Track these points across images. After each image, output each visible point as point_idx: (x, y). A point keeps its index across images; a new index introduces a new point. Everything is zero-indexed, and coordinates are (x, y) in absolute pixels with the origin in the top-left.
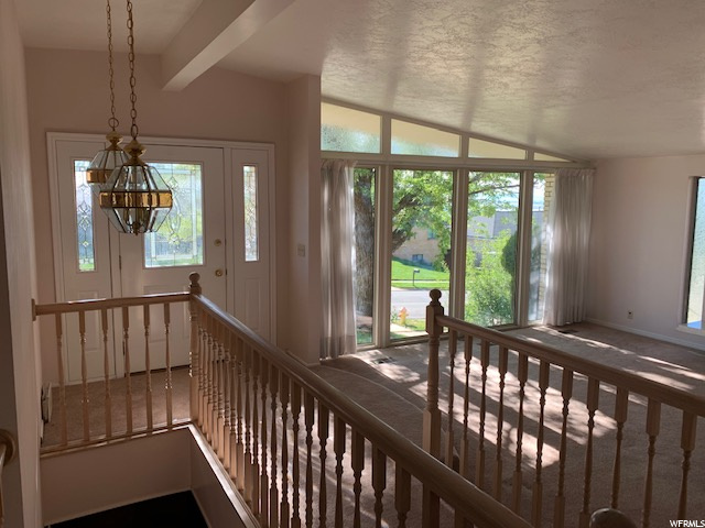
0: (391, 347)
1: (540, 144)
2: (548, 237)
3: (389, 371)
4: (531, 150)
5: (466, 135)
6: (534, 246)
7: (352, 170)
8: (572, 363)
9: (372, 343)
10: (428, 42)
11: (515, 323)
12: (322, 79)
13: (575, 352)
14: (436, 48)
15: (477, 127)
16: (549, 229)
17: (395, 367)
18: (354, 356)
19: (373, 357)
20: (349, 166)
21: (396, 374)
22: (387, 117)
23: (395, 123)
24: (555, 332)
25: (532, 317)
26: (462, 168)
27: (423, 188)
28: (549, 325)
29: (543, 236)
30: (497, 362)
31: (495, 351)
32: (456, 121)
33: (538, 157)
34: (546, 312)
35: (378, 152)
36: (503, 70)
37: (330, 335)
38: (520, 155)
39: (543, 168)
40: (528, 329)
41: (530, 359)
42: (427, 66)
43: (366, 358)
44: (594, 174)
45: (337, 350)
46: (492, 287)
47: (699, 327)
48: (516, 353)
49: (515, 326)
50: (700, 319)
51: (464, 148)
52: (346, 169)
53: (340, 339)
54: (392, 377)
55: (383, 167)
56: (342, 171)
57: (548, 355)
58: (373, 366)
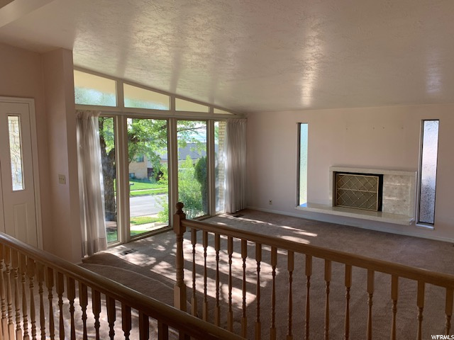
0: (132, 241)
1: (216, 103)
2: (224, 159)
3: (134, 259)
4: (212, 107)
5: (173, 96)
6: (216, 165)
7: (97, 119)
8: (246, 235)
9: (118, 241)
10: (160, 34)
11: (208, 214)
12: (74, 52)
13: (245, 229)
14: (164, 38)
15: (179, 91)
16: (224, 155)
17: (137, 255)
18: (106, 252)
19: (119, 250)
20: (95, 116)
21: (139, 260)
22: (121, 82)
23: (126, 87)
24: (231, 217)
25: (217, 209)
26: (172, 118)
27: (140, 130)
28: (228, 213)
29: (221, 159)
30: (202, 241)
31: (200, 234)
32: (166, 87)
33: (216, 111)
34: (225, 205)
35: (115, 106)
36: (205, 56)
37: (86, 240)
38: (205, 109)
39: (219, 118)
40: (216, 216)
41: (221, 236)
42: (156, 49)
43: (115, 252)
44: (247, 121)
45: (92, 249)
46: (184, 191)
47: (306, 206)
48: (213, 234)
49: (208, 216)
50: (306, 202)
51: (173, 104)
52: (93, 118)
53: (95, 242)
54: (136, 263)
55: (120, 116)
56: (89, 120)
57: (231, 232)
58: (122, 257)
